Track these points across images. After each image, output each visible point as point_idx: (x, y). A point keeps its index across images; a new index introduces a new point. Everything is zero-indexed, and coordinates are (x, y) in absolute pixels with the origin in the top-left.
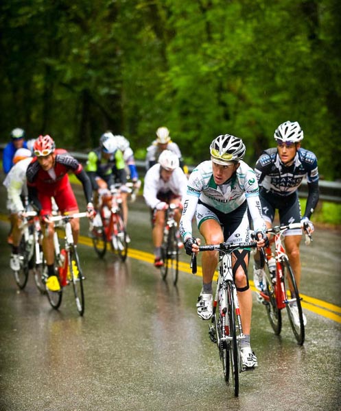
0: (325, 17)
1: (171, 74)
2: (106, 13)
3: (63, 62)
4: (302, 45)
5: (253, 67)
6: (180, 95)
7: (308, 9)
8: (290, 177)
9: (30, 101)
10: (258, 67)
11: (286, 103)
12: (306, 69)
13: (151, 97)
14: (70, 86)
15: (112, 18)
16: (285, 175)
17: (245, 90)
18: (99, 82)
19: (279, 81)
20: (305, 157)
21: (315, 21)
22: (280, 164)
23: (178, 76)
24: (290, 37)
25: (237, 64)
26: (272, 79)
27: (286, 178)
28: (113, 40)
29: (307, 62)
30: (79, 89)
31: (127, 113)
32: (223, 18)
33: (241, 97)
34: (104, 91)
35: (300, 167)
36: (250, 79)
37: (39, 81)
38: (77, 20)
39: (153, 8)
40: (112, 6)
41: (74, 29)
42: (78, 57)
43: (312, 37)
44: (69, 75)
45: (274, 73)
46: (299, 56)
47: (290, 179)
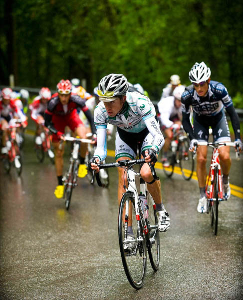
0: (207, 12)
1: (119, 47)
2: (81, 12)
3: (57, 40)
4: (194, 28)
5: (165, 41)
6: (124, 59)
7: (197, 7)
8: (208, 105)
9: (38, 63)
10: (169, 41)
11: (185, 62)
12: (196, 42)
13: (108, 60)
14: (61, 54)
15: (85, 14)
16: (203, 103)
17: (162, 55)
18: (78, 51)
19: (181, 49)
20: (215, 89)
21: (202, 14)
22: (198, 96)
23: (123, 47)
24: (188, 23)
25: (157, 40)
26: (177, 48)
27: (205, 105)
28: (86, 28)
29: (197, 38)
30: (66, 56)
31: (94, 69)
32: (149, 13)
33: (160, 59)
34: (81, 57)
35: (212, 96)
36: (164, 48)
37: (43, 52)
38: (65, 17)
39: (108, 9)
40: (85, 8)
41: (64, 22)
42: (66, 38)
43: (200, 23)
44: (60, 49)
45: (178, 44)
46: (192, 35)
47: (208, 106)
